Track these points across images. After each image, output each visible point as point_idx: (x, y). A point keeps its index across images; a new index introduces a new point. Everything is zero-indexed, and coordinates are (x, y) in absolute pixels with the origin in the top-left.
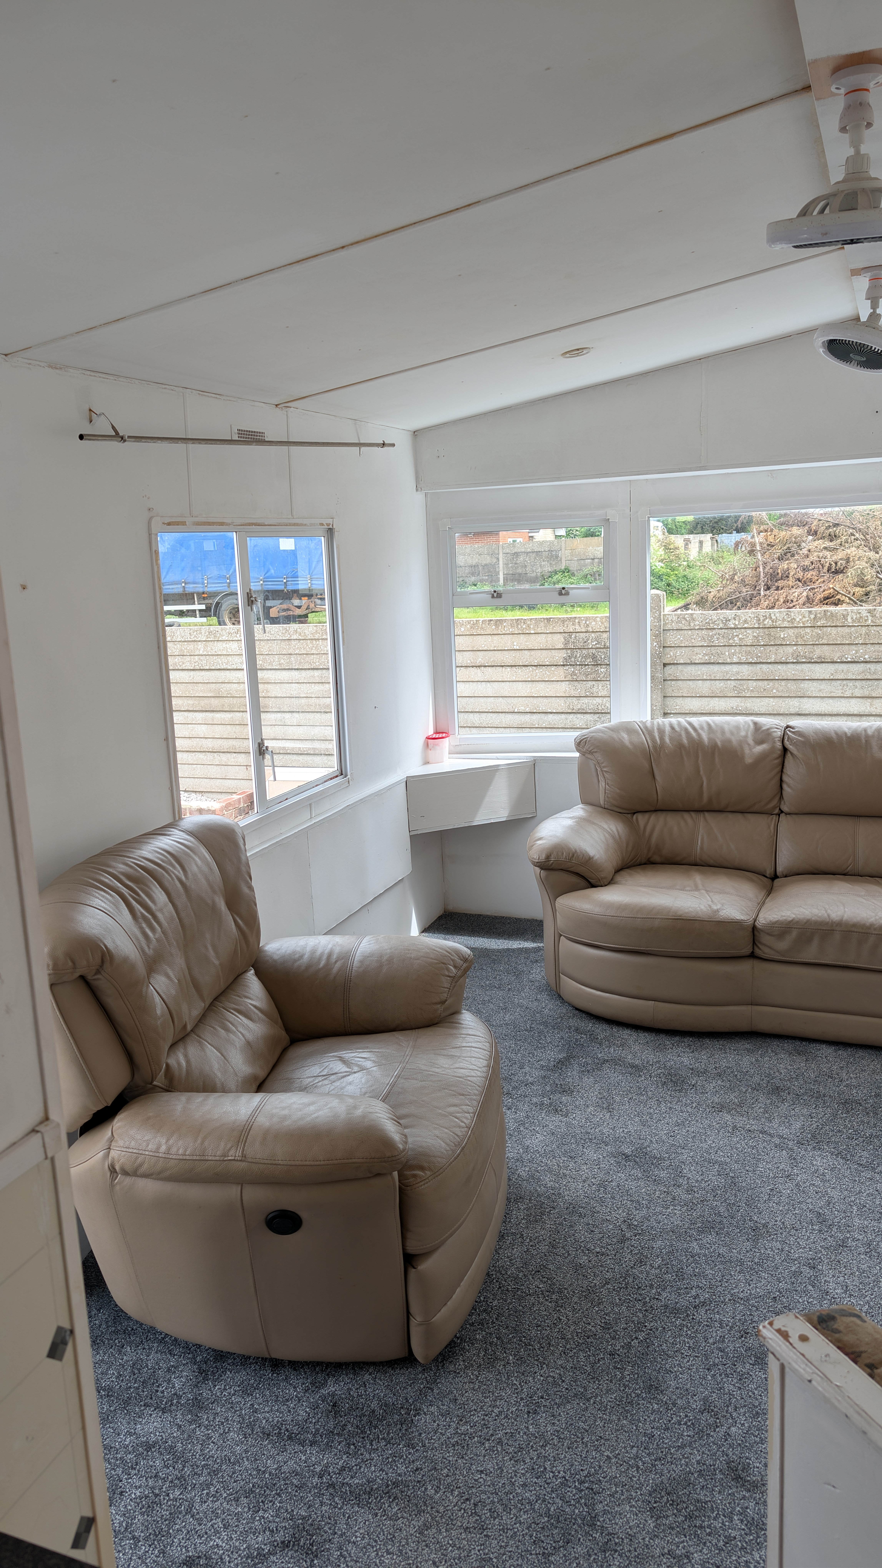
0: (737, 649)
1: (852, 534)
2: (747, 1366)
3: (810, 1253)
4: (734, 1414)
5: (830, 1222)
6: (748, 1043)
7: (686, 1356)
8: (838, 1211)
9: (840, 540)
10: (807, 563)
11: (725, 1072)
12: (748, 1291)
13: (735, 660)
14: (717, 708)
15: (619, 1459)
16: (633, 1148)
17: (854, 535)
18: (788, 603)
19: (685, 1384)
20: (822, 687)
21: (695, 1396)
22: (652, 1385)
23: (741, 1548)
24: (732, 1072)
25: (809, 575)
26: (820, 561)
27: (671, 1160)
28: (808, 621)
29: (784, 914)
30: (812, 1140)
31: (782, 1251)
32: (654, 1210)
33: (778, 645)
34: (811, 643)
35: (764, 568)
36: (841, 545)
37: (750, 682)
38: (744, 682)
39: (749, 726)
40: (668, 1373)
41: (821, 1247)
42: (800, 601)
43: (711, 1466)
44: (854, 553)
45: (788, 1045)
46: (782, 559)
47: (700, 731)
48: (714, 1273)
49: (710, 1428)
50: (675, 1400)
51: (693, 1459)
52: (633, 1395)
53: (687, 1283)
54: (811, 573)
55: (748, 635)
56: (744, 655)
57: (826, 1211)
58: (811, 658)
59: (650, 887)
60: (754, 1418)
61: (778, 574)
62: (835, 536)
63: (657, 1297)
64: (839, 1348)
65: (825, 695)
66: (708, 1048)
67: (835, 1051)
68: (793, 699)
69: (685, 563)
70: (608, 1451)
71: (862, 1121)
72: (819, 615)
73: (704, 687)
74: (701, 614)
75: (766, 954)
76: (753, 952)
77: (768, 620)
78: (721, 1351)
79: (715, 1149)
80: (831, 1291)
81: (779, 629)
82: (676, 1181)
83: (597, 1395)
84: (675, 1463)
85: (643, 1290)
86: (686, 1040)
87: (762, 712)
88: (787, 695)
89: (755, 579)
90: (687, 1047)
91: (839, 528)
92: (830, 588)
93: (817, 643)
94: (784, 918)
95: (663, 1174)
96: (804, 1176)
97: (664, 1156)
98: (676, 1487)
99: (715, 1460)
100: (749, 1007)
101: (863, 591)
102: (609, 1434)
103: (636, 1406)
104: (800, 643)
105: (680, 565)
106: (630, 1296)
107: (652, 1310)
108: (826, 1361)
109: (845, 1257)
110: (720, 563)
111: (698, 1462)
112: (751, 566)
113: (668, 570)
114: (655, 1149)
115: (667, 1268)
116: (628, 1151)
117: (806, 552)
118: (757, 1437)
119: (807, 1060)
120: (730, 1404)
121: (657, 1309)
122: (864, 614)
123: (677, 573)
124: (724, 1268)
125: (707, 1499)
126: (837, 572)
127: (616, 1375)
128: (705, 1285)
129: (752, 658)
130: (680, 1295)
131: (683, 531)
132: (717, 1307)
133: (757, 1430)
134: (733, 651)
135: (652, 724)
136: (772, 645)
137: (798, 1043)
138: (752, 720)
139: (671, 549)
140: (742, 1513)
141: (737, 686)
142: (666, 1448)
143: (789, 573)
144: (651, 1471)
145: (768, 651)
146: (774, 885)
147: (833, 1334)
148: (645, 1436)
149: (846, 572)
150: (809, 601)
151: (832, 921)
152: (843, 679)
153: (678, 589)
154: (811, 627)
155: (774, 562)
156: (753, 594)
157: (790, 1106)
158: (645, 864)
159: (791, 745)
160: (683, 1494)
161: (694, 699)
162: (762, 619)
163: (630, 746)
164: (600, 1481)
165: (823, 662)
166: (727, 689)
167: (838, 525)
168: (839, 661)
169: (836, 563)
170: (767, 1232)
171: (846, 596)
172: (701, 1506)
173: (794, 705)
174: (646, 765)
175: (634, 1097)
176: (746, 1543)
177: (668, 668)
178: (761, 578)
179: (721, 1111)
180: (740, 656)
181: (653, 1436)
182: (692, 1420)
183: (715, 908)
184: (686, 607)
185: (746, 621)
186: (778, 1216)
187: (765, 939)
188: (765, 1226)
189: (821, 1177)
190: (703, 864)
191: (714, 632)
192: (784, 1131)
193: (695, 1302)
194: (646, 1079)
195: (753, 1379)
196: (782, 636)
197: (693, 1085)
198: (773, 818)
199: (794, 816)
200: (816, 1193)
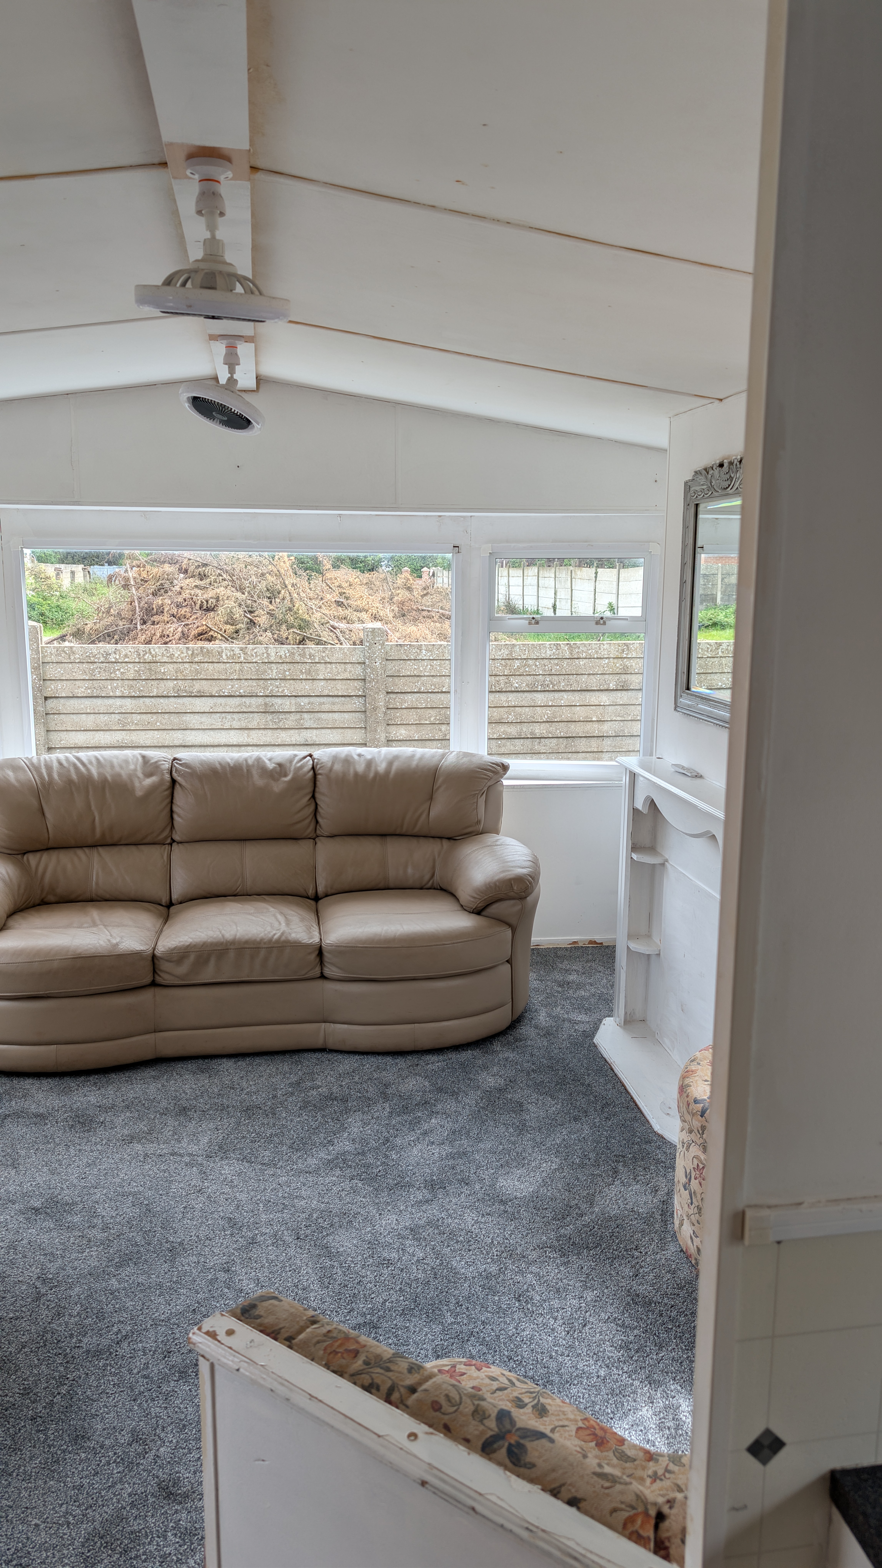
0: (120, 683)
1: (220, 575)
2: (172, 1384)
3: (224, 1258)
4: (162, 1435)
5: (240, 1224)
6: (154, 1070)
7: (112, 1394)
8: (247, 1212)
9: (209, 580)
10: (180, 599)
11: (133, 1103)
12: (169, 1311)
13: (118, 694)
14: (102, 742)
15: (48, 1523)
16: (43, 1200)
17: (222, 576)
18: (165, 639)
19: (111, 1423)
20: (203, 720)
21: (122, 1431)
22: (78, 1435)
23: (177, 1561)
24: (140, 1102)
25: (183, 611)
26: (192, 599)
27: (84, 1202)
28: (186, 657)
29: (181, 940)
30: (220, 1151)
31: (199, 1263)
32: (70, 1258)
33: (159, 679)
34: (190, 678)
35: (139, 603)
36: (210, 584)
37: (134, 715)
38: (128, 715)
39: (137, 759)
40: (94, 1418)
41: (233, 1249)
42: (175, 636)
43: (142, 1493)
44: (223, 592)
45: (191, 1066)
46: (156, 595)
47: (90, 766)
48: (134, 1303)
49: (140, 1457)
50: (103, 1442)
51: (124, 1493)
52: (59, 1452)
53: (108, 1322)
54: (185, 609)
55: (129, 669)
56: (126, 688)
57: (236, 1214)
58: (192, 692)
59: (46, 928)
60: (181, 1431)
61: (153, 609)
62: (205, 576)
63: (78, 1345)
64: (261, 1331)
65: (206, 727)
66: (114, 1083)
67: (235, 1063)
68: (176, 731)
69: (58, 594)
70: (36, 1518)
71: (263, 1124)
72: (196, 652)
73: (89, 721)
74: (81, 647)
75: (166, 980)
76: (153, 981)
77: (148, 655)
78: (146, 1378)
79: (128, 1181)
80: (245, 1288)
81: (159, 664)
82: (91, 1222)
83: (20, 1466)
84: (107, 1504)
85: (62, 1342)
86: (91, 1078)
87: (148, 745)
88: (170, 728)
89: (131, 613)
90: (93, 1086)
91: (208, 568)
92: (203, 625)
93: (196, 677)
94: (182, 943)
95: (76, 1219)
96: (214, 1187)
97: (77, 1200)
98: (109, 1527)
99: (147, 1486)
100: (153, 1035)
101: (233, 629)
102: (35, 1502)
103: (63, 1462)
104: (180, 678)
105: (52, 595)
106: (50, 1352)
107: (74, 1360)
108: (251, 1346)
109: (255, 1253)
110: (94, 595)
111: (130, 1495)
112: (126, 600)
113: (40, 599)
114: (66, 1195)
115: (87, 1312)
116: (37, 1204)
117: (179, 589)
118: (184, 1448)
119: (210, 1077)
120: (158, 1426)
121: (78, 1358)
122: (237, 651)
123: (49, 602)
124: (144, 1296)
125: (140, 1528)
126: (208, 610)
127: (39, 1439)
128: (126, 1318)
129: (134, 691)
130: (101, 1335)
131: (53, 560)
132: (140, 1336)
133: (185, 1442)
134: (115, 685)
135: (39, 760)
136: (153, 679)
137: (201, 1061)
138: (140, 754)
139: (41, 579)
140: (175, 1528)
141: (121, 719)
142: (96, 1493)
143: (163, 609)
144: (82, 1522)
145: (150, 685)
146: (170, 913)
147: (256, 1320)
148: (73, 1490)
149: (217, 611)
150: (184, 637)
151: (226, 940)
152: (221, 712)
153: (52, 619)
154: (189, 662)
155: (149, 598)
156: (129, 628)
157: (197, 1123)
158: (39, 905)
159: (179, 776)
160: (117, 1532)
161: (79, 733)
162: (142, 653)
163: (16, 784)
164: (29, 1553)
165: (202, 696)
166: (111, 723)
167: (207, 565)
168: (217, 695)
169: (207, 601)
170: (184, 1249)
171: (218, 633)
172: (135, 1537)
173: (178, 737)
174: (35, 803)
175: (41, 1147)
176: (181, 1554)
177: (49, 701)
178: (137, 612)
179: (131, 1143)
180: (122, 689)
181: (82, 1487)
182: (121, 1456)
183: (114, 942)
184: (62, 638)
185: (126, 656)
186: (192, 1231)
187: (165, 966)
188: (181, 1244)
189: (229, 1184)
190: (99, 899)
191: (95, 665)
192: (193, 1148)
193: (118, 1338)
194: (52, 1126)
195: (178, 1394)
196: (162, 671)
197: (102, 1123)
198: (165, 848)
199: (186, 845)
200: (226, 1200)
